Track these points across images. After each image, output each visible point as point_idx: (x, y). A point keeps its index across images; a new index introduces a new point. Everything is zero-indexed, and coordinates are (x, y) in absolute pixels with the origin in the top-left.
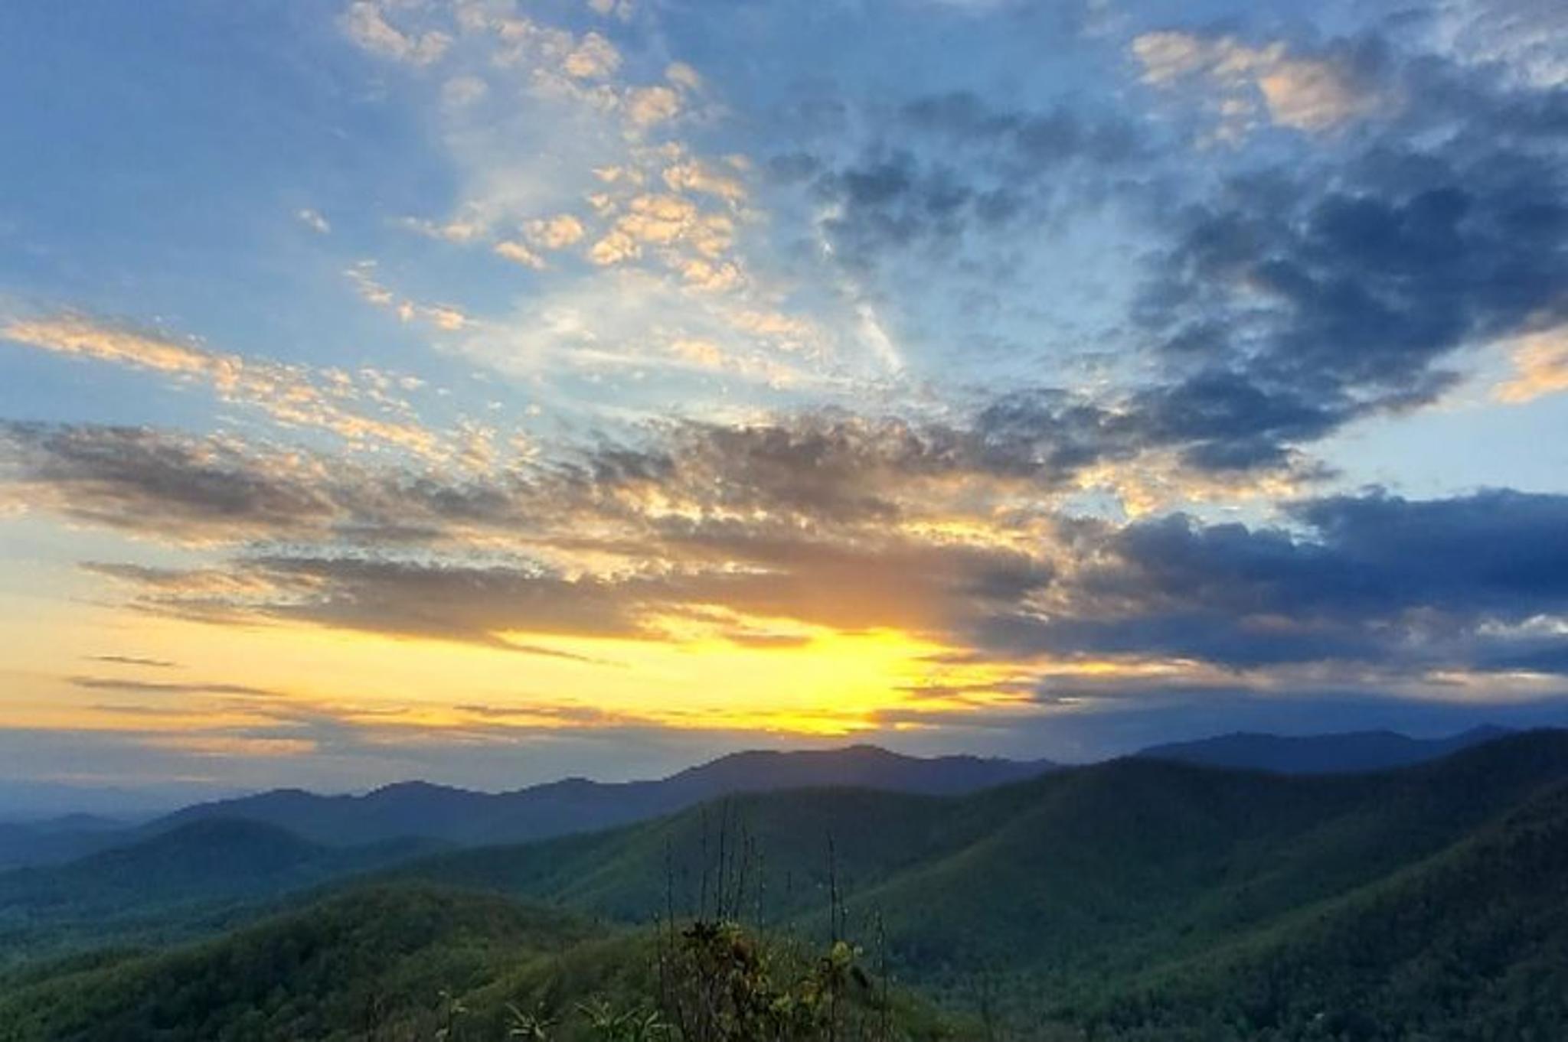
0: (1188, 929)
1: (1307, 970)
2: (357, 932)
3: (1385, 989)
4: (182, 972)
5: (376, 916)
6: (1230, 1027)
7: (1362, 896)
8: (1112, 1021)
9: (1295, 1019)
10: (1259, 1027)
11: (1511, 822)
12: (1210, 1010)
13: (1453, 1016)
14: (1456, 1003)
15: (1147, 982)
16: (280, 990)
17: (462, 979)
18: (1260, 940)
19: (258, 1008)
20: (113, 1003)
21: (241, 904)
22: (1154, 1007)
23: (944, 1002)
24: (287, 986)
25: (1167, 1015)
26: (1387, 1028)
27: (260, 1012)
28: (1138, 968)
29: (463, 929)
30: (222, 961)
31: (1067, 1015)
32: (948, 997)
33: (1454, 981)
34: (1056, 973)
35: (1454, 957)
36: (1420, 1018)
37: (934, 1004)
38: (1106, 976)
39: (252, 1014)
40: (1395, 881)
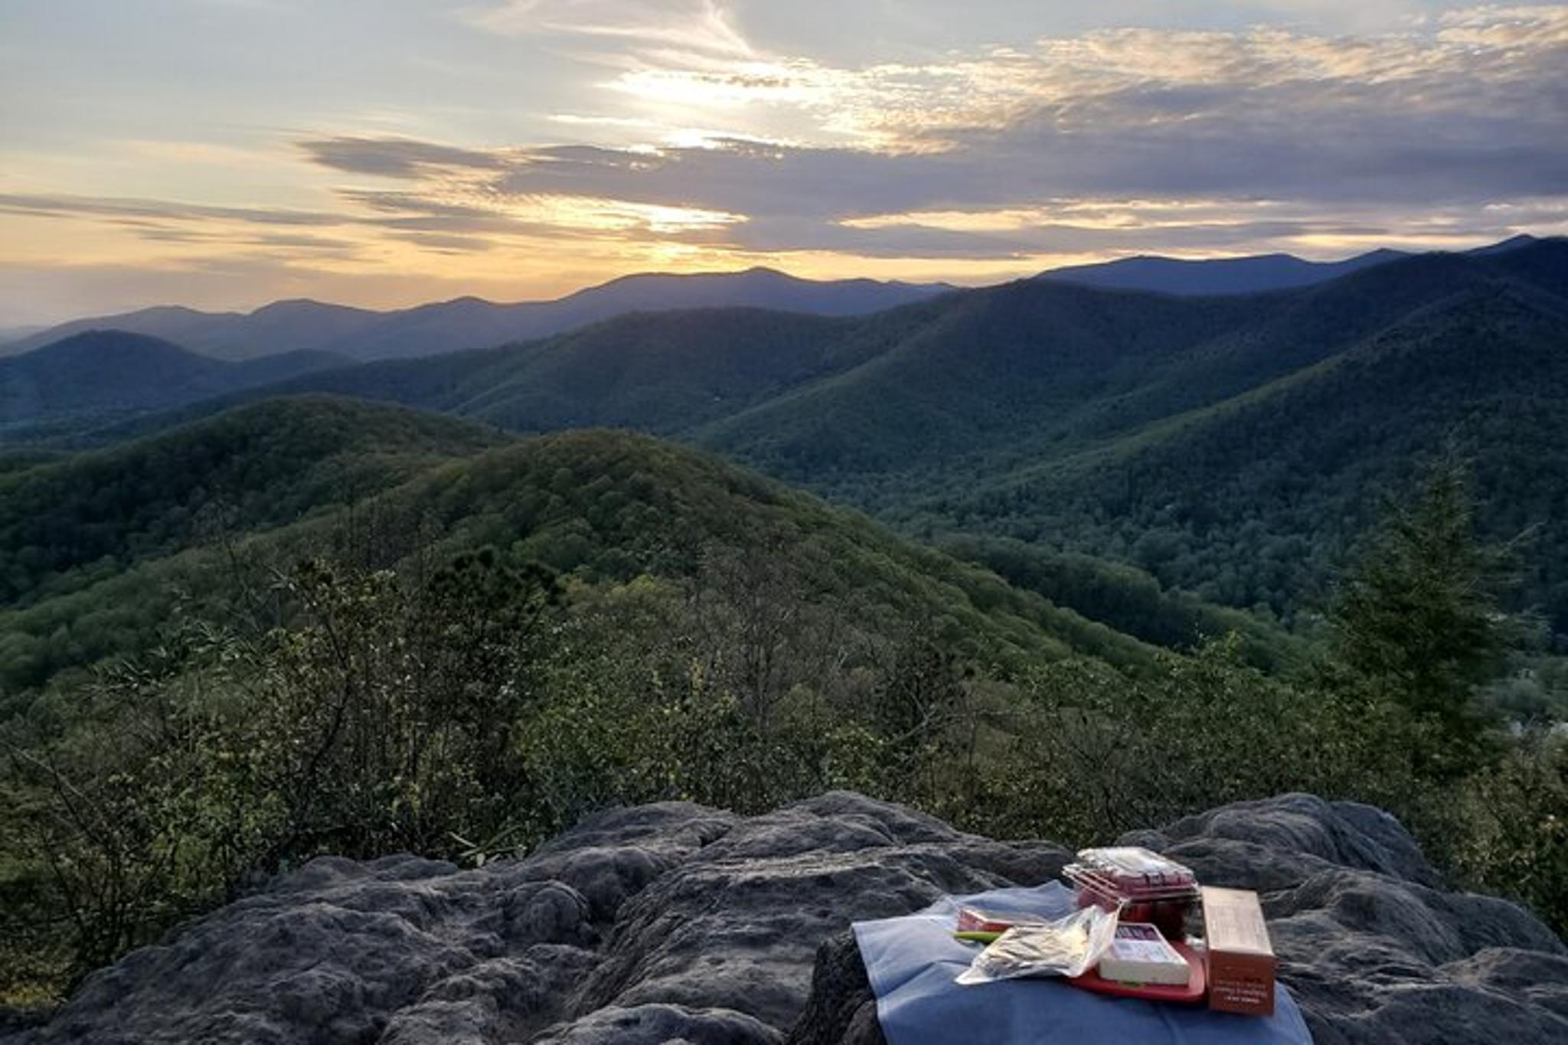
0: (1062, 436)
1: (1165, 469)
2: (265, 439)
3: (1232, 484)
4: (98, 475)
5: (281, 425)
6: (1089, 517)
7: (1229, 407)
8: (982, 512)
9: (1147, 509)
10: (1114, 516)
11: (1382, 340)
12: (1071, 502)
13: (1289, 506)
14: (1294, 496)
15: (1018, 479)
16: (201, 491)
17: (373, 480)
18: (1126, 446)
19: (183, 505)
20: (36, 501)
21: (143, 413)
22: (1020, 500)
23: (830, 497)
24: (206, 487)
25: (1032, 507)
26: (1229, 516)
27: (185, 509)
28: (1011, 468)
29: (369, 437)
30: (137, 463)
31: (942, 508)
32: (834, 494)
33: (1296, 478)
34: (934, 474)
35: (1300, 458)
36: (1258, 509)
37: (820, 500)
38: (979, 475)
39: (177, 510)
40: (1261, 393)
